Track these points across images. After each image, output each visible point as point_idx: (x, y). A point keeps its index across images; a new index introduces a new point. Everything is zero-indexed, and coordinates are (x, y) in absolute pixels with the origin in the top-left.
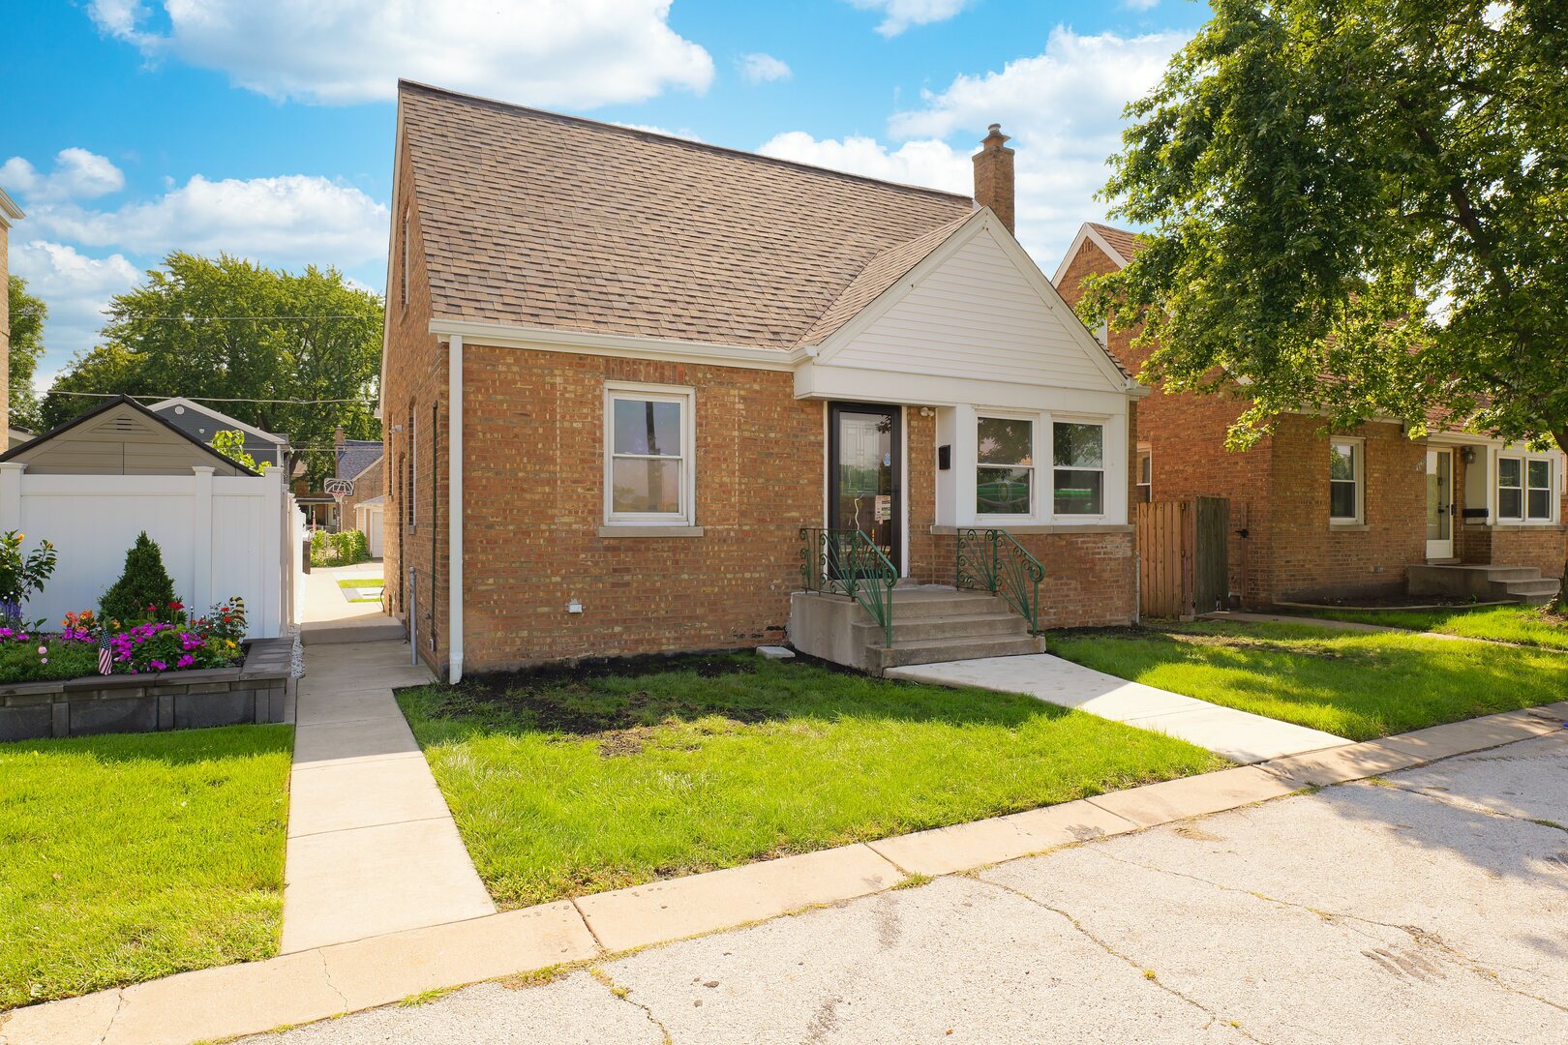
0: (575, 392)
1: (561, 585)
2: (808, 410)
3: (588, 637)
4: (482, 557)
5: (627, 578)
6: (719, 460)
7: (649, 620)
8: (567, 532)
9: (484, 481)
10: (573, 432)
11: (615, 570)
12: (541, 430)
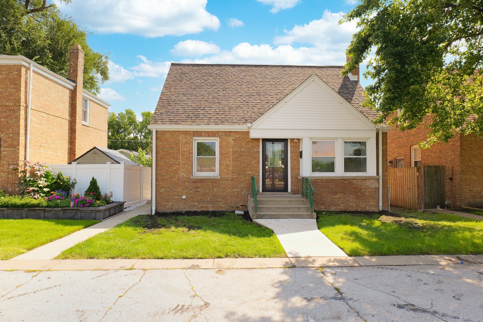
0: (185, 141)
1: (181, 191)
2: (254, 142)
3: (188, 205)
4: (161, 183)
5: (199, 190)
6: (226, 157)
7: (205, 201)
8: (182, 177)
9: (162, 164)
10: (184, 151)
11: (195, 188)
12: (176, 151)
